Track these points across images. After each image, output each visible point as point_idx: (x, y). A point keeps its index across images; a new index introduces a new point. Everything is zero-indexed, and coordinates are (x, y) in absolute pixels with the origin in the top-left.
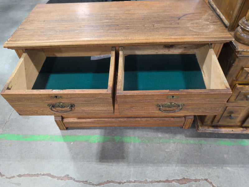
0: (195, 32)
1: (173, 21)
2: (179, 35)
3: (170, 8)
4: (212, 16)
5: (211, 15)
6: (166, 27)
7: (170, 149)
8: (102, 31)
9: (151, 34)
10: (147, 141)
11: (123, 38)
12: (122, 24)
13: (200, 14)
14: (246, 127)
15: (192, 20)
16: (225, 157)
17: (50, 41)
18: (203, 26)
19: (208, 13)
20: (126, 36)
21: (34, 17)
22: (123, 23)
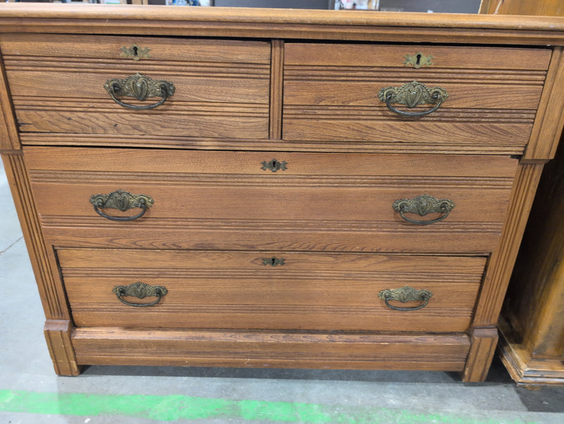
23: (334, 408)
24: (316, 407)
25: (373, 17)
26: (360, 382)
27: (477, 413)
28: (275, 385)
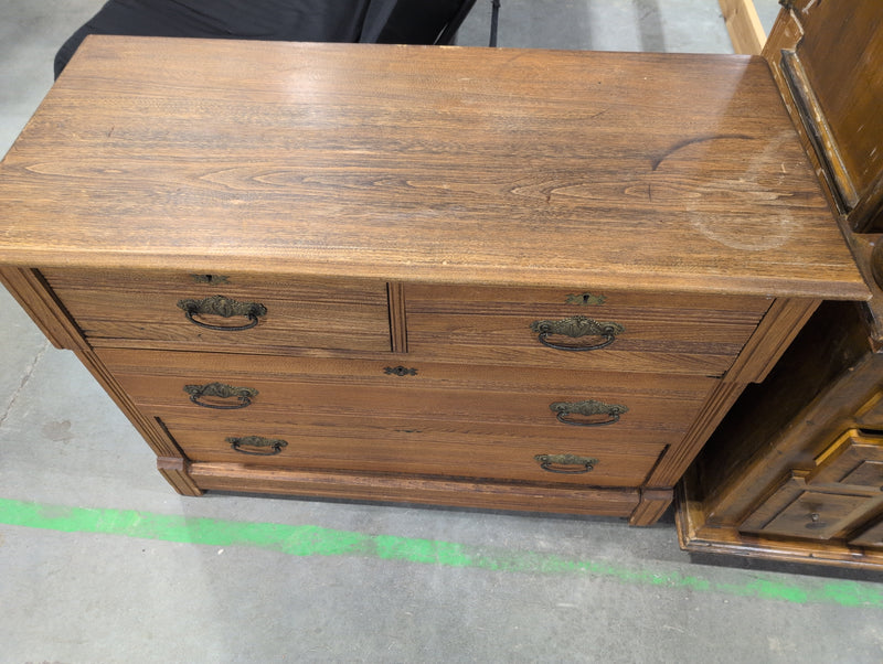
0: (717, 248)
1: (628, 177)
2: (649, 261)
3: (622, 101)
4: (792, 158)
5: (786, 154)
6: (596, 209)
7: (574, 603)
8: (338, 208)
9: (532, 241)
10: (494, 565)
11: (418, 259)
12: (421, 178)
13: (744, 142)
14: (864, 549)
15: (706, 175)
16: (772, 647)
17: (124, 250)
18: (750, 214)
19: (775, 142)
20: (430, 250)
21: (71, 107)
22: (426, 172)
23: (477, 548)
24: (457, 547)
25: (518, 280)
26: (511, 517)
27: (632, 563)
28: (415, 516)
